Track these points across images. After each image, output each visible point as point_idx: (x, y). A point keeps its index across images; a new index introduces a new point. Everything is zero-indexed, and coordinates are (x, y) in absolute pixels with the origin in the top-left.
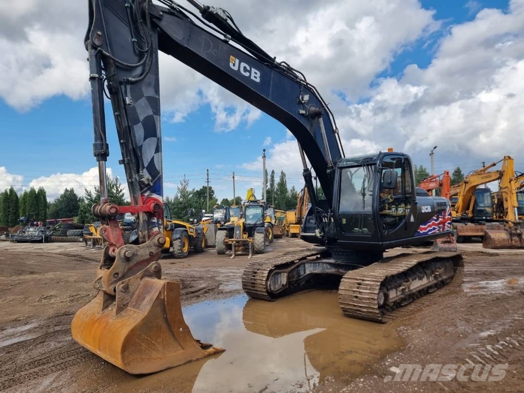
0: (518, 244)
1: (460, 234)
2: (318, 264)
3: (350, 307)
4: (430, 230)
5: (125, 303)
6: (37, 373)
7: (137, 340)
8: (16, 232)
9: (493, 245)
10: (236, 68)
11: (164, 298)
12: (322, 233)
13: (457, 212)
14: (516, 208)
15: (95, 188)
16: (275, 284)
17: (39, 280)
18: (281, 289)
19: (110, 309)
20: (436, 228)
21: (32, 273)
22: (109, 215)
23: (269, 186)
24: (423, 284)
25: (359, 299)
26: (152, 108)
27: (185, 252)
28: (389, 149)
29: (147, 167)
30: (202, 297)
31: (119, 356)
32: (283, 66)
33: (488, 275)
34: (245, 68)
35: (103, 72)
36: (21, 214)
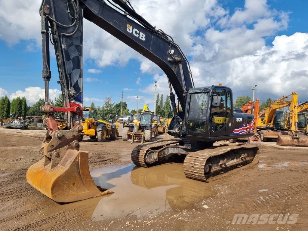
0: (297, 144)
1: (265, 136)
2: (176, 148)
3: (189, 173)
4: (241, 132)
5: (56, 163)
6: (4, 200)
7: (61, 183)
8: (7, 122)
9: (282, 144)
10: (130, 32)
11: (79, 161)
12: (179, 131)
13: (264, 124)
14: (297, 123)
15: (56, 99)
16: (150, 158)
17: (16, 150)
18: (153, 161)
19: (49, 166)
20: (245, 131)
21: (13, 146)
22: (49, 112)
23: (159, 104)
24: (234, 162)
25: (194, 168)
26: (78, 51)
27: (104, 138)
28: (219, 84)
29: (74, 85)
30: (108, 164)
31: (50, 191)
32: (160, 32)
33: (274, 159)
34: (136, 32)
35: (50, 29)
36: (11, 112)
